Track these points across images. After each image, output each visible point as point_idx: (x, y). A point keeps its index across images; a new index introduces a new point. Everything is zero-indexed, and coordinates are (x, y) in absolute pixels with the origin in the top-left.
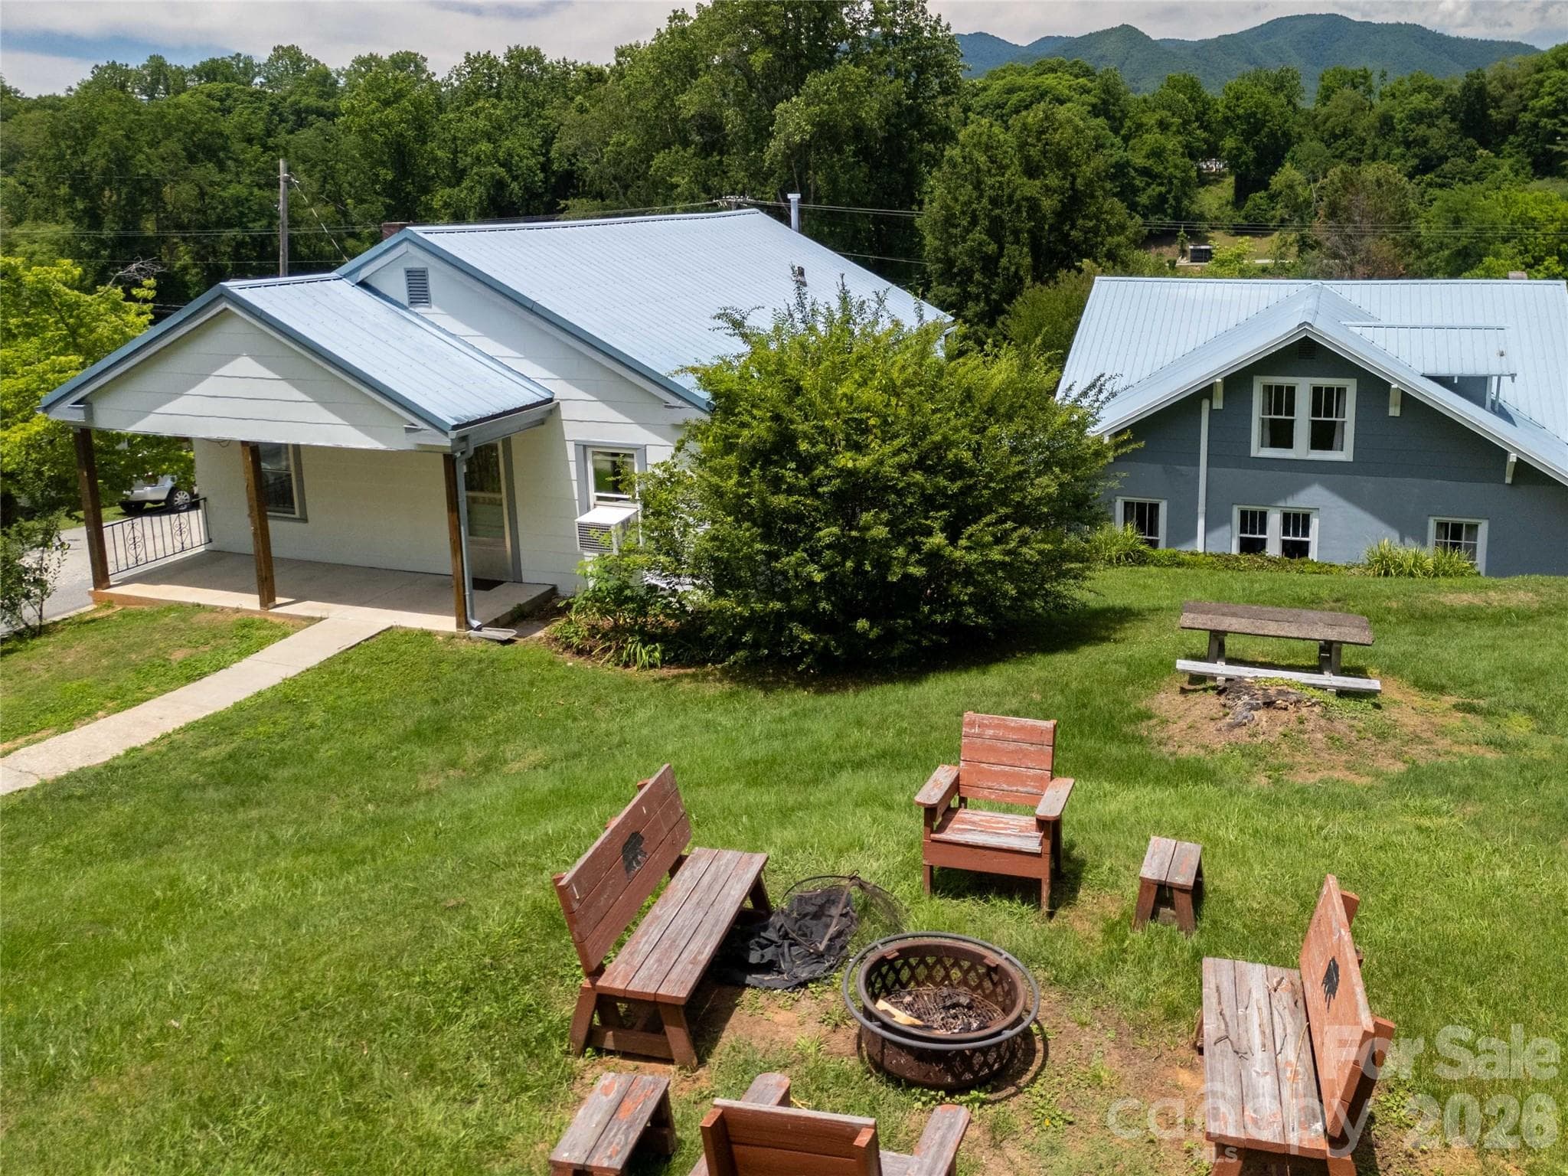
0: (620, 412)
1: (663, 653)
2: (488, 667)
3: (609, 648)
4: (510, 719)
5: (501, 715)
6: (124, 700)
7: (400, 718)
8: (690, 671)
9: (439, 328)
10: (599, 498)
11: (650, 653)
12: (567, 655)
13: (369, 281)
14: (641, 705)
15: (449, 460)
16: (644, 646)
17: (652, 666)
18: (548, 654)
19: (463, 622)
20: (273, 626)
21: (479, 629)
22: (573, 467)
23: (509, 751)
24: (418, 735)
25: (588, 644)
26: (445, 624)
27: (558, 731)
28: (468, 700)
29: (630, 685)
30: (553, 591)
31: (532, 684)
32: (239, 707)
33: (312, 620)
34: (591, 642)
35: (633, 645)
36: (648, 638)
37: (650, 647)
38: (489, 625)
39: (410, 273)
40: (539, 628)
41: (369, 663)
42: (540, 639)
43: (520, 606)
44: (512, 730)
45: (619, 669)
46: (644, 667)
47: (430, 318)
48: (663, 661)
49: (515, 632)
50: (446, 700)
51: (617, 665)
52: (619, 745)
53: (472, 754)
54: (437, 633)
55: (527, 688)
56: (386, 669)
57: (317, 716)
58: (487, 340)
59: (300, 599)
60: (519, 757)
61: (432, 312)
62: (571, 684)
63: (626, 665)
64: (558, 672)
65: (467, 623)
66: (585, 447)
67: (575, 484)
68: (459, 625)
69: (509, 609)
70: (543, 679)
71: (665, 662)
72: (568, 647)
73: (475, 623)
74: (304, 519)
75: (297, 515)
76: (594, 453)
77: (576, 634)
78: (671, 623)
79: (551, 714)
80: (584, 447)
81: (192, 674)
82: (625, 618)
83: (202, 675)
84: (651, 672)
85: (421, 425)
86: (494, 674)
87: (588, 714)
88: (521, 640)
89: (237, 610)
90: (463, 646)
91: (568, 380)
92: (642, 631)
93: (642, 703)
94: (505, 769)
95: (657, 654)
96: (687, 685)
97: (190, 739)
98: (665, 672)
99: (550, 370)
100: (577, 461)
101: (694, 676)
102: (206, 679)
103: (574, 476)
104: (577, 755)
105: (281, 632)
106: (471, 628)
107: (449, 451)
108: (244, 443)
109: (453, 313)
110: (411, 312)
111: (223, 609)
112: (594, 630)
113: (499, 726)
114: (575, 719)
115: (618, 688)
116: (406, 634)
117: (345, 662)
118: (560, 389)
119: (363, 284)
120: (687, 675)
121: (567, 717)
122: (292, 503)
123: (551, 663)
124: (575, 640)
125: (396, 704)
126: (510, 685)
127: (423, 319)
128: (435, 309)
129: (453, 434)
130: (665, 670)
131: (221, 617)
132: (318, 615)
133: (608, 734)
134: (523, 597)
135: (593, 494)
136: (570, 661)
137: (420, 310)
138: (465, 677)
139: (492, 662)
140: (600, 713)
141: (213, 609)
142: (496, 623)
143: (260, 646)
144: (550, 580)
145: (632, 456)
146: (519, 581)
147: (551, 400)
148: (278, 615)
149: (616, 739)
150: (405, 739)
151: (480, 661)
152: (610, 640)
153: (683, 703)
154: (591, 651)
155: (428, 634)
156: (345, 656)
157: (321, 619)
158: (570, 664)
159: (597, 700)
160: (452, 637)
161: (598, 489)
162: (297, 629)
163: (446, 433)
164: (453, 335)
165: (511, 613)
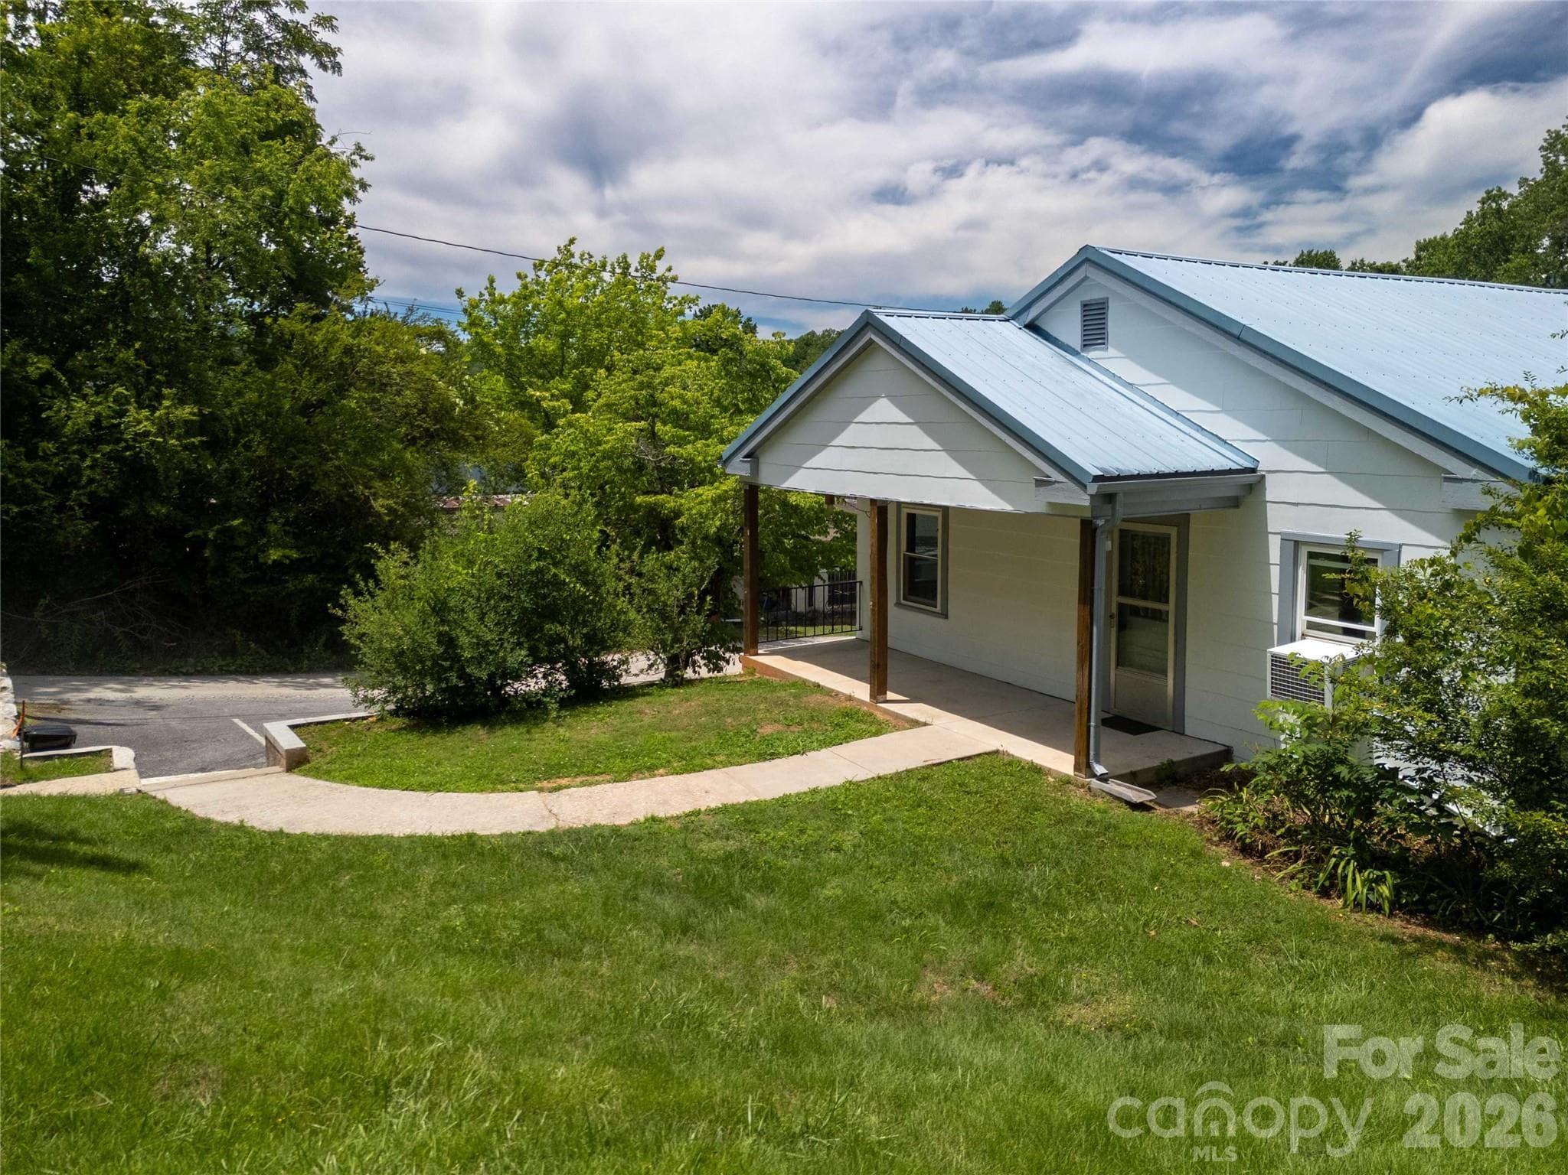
0: (1362, 492)
1: (1397, 890)
2: (1098, 835)
3: (1297, 856)
4: (1102, 923)
5: (1090, 912)
6: (690, 763)
7: (947, 870)
8: (1446, 937)
9: (1113, 376)
10: (1311, 626)
11: (1372, 884)
12: (1223, 850)
13: (1038, 323)
14: (1341, 974)
15: (1088, 531)
16: (1361, 868)
17: (1374, 907)
18: (1195, 840)
19: (1084, 765)
20: (875, 721)
21: (1103, 778)
22: (1275, 573)
23: (1080, 978)
24: (955, 906)
25: (1260, 841)
26: (1060, 762)
27: (1174, 971)
28: (1051, 874)
29: (1325, 929)
30: (1227, 754)
31: (1154, 878)
32: (784, 801)
33: (915, 724)
34: (1268, 838)
35: (1342, 861)
36: (1368, 859)
37: (1370, 873)
38: (1122, 778)
39: (1086, 306)
40: (1191, 802)
41: (950, 787)
42: (1192, 814)
43: (1171, 763)
44: (1099, 943)
45: (1310, 895)
46: (1357, 905)
47: (1104, 364)
48: (1396, 905)
49: (1154, 796)
50: (1021, 864)
51: (1307, 887)
52: (1282, 1042)
53: (1023, 962)
54: (1049, 772)
55: (1146, 883)
56: (965, 800)
57: (849, 837)
58: (1172, 389)
59: (914, 699)
60: (1091, 997)
61: (1109, 357)
62: (1219, 896)
63: (1324, 893)
64: (1202, 871)
65: (1089, 766)
66: (1297, 543)
67: (1275, 600)
68: (1077, 768)
69: (1156, 763)
70: (1175, 874)
71: (1396, 906)
72: (1229, 836)
73: (1100, 769)
74: (945, 615)
75: (938, 609)
76: (1312, 555)
77: (1245, 821)
78: (1417, 842)
79: (1168, 937)
80: (1294, 544)
81: (767, 753)
82: (1333, 816)
83: (773, 756)
84: (1370, 918)
85: (1056, 476)
86: (1102, 847)
87: (1236, 959)
88: (1160, 810)
89: (850, 698)
90: (1077, 798)
91: (1282, 442)
92: (1359, 843)
93: (1344, 972)
94: (1060, 1012)
95: (1385, 890)
96: (1443, 965)
97: (711, 823)
98: (1396, 926)
99: (1254, 426)
100: (1282, 565)
101: (1458, 951)
102: (777, 761)
103: (1275, 587)
104: (1192, 1033)
105: (878, 728)
106: (1094, 776)
107: (1088, 515)
108: (873, 501)
109: (1132, 354)
110: (1083, 358)
111: (837, 694)
112: (1274, 820)
113: (1079, 932)
114: (1209, 960)
115: (1301, 929)
116: (1010, 764)
117: (923, 779)
118: (1268, 455)
119: (1033, 327)
120: (1441, 945)
121: (1195, 953)
122: (935, 596)
123: (1196, 854)
124: (1240, 829)
125: (952, 850)
126: (1120, 869)
127: (1096, 366)
128: (1112, 351)
129: (1093, 488)
130: (1398, 923)
131: (831, 701)
132: (922, 720)
133: (1265, 1010)
134: (1178, 752)
135: (1302, 618)
136: (1227, 860)
137: (1092, 354)
138: (1063, 840)
139: (1107, 828)
140: (1259, 962)
141: (829, 692)
142: (1132, 778)
143: (848, 738)
144: (1224, 739)
145: (1375, 561)
146: (1179, 730)
147: (1253, 470)
148: (886, 712)
149: (1278, 1026)
150: (937, 906)
151: (1090, 822)
152: (1298, 843)
153: (1431, 997)
154: (1264, 852)
155: (1038, 770)
156: (925, 773)
157: (925, 724)
158: (1226, 864)
159: (1257, 939)
160: (1067, 781)
161: (1310, 608)
162: (896, 728)
163: (1084, 487)
164: (1130, 385)
165: (1158, 770)
